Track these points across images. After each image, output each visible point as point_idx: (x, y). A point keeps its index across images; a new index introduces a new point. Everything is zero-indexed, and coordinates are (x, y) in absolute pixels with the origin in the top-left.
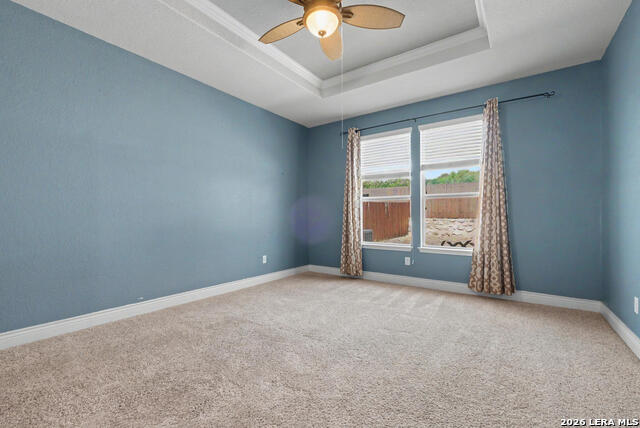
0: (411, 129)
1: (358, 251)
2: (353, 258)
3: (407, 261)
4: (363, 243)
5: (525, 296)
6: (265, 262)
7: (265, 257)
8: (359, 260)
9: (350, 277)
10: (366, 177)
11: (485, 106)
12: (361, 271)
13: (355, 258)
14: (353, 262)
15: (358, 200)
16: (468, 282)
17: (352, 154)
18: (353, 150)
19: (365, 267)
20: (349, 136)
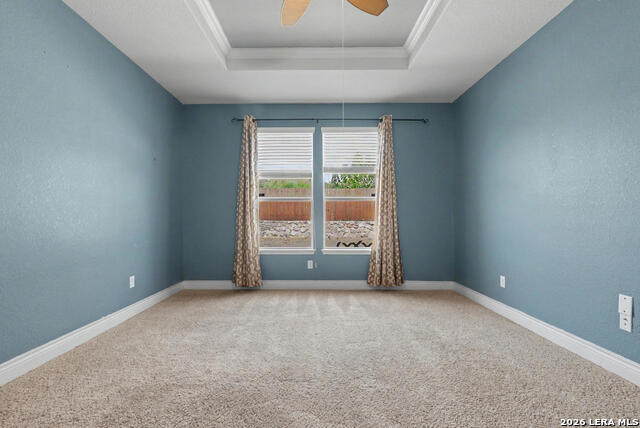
0: (313, 129)
1: (257, 259)
2: (252, 266)
3: (310, 265)
4: (260, 249)
5: (409, 285)
6: (132, 285)
7: (132, 278)
8: (258, 268)
9: (247, 289)
10: (263, 175)
11: (381, 120)
12: (260, 281)
13: (254, 268)
14: (252, 272)
15: (255, 200)
16: (366, 279)
17: (250, 146)
18: (250, 141)
19: (265, 276)
20: (246, 125)
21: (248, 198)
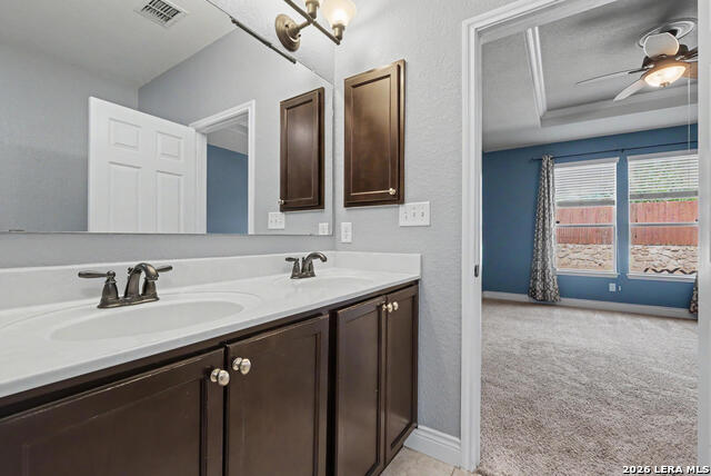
0: (617, 159)
1: (555, 277)
2: (551, 284)
3: (612, 287)
4: (558, 270)
8: (556, 286)
9: (545, 302)
10: (560, 205)
12: (558, 297)
13: (553, 286)
14: (551, 289)
15: (554, 227)
17: (548, 182)
18: (548, 177)
19: (562, 294)
20: (545, 164)
21: (547, 226)
